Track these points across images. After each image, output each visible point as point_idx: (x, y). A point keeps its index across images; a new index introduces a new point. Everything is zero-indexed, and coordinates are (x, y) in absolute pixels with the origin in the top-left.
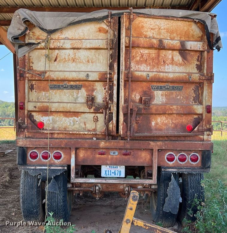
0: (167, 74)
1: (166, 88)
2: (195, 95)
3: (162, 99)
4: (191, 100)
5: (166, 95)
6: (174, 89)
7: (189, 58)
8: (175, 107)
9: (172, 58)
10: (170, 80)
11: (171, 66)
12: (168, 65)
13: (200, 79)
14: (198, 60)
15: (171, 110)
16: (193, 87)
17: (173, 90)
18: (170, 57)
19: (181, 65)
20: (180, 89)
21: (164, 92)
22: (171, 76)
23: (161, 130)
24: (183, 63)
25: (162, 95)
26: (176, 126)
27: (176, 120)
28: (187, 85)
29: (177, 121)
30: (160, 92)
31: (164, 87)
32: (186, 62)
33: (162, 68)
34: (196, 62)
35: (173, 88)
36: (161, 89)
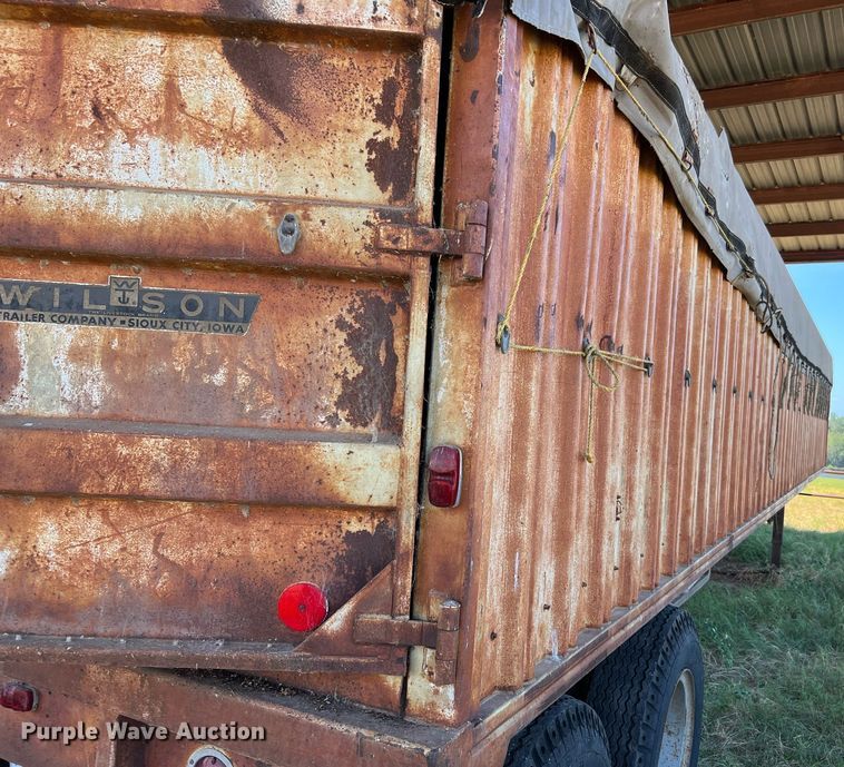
0: (91, 198)
1: (115, 302)
2: (354, 370)
3: (80, 380)
4: (328, 401)
5: (110, 358)
6: (182, 316)
7: (309, 92)
8: (154, 447)
9: (171, 87)
10: (116, 243)
11: (155, 144)
12: (131, 135)
13: (375, 248)
14: (384, 114)
15: (123, 467)
16: (339, 306)
17: (170, 322)
18: (153, 79)
19: (238, 140)
20: (234, 319)
21: (97, 335)
22: (125, 211)
23: (60, 611)
24: (258, 126)
25: (77, 355)
26: (190, 585)
27: (190, 541)
28: (292, 292)
29: (203, 550)
30: (61, 336)
31: (99, 295)
32: (282, 120)
33: (81, 157)
34: (371, 129)
35: (176, 311)
36: (69, 307)
